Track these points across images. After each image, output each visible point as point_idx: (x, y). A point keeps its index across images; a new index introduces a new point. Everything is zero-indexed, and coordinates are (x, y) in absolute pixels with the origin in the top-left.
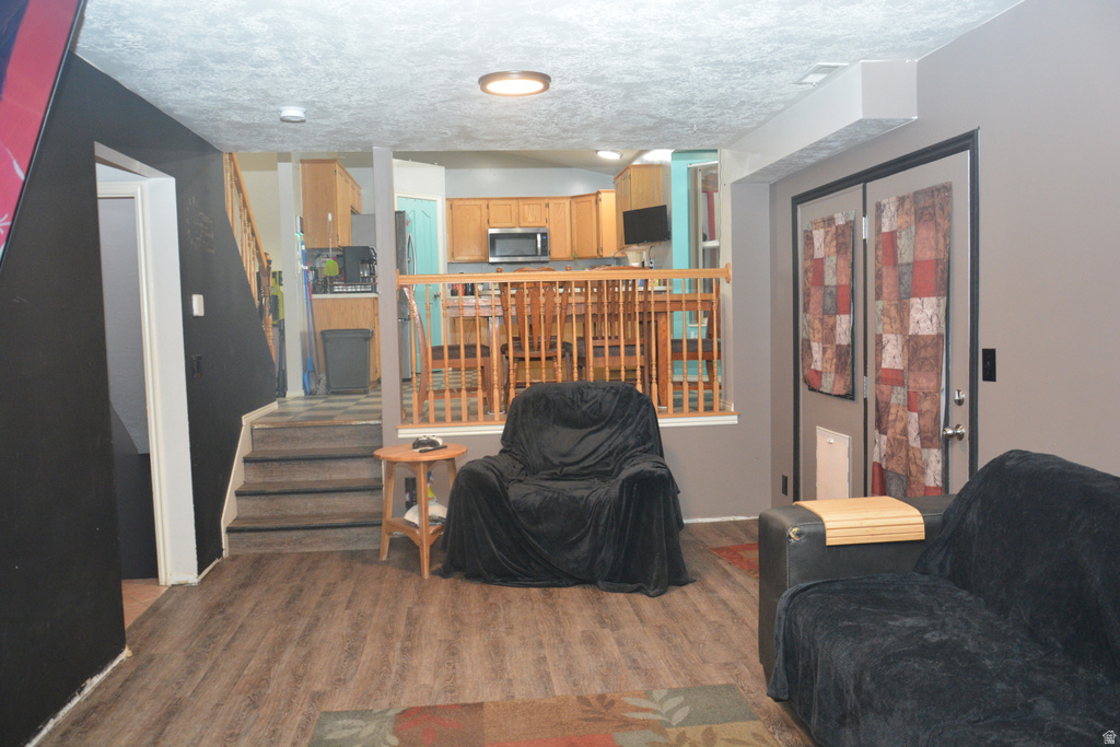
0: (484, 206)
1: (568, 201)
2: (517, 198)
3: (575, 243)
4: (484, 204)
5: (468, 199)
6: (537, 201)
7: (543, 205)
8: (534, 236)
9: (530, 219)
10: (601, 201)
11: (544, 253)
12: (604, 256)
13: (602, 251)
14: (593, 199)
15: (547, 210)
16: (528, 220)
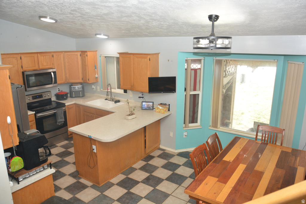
1: (62, 54)
2: (37, 53)
4: (19, 56)
6: (47, 54)
7: (51, 56)
8: (49, 74)
9: (45, 64)
10: (87, 56)
11: (56, 82)
12: (90, 83)
13: (89, 80)
14: (79, 54)
15: (53, 59)
16: (44, 64)
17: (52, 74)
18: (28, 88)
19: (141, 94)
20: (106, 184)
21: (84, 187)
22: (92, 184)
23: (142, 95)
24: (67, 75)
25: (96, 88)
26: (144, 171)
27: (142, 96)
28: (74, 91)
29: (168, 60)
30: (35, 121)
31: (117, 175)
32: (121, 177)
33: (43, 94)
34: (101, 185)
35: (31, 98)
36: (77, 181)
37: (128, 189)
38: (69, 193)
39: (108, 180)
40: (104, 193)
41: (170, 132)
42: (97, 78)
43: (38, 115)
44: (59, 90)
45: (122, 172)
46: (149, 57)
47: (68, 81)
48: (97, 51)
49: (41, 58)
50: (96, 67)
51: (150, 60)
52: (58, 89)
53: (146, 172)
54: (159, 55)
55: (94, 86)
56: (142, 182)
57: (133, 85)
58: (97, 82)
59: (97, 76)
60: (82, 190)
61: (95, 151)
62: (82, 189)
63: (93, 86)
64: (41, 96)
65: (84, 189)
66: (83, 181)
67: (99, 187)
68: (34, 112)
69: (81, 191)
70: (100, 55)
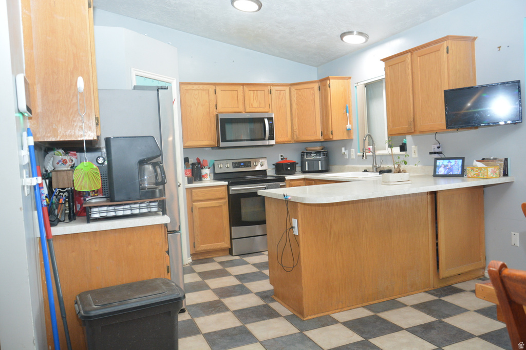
0: (212, 91)
1: (287, 89)
2: (243, 85)
3: (296, 127)
4: (212, 89)
5: (195, 84)
6: (260, 88)
7: (267, 92)
8: (261, 120)
9: (255, 104)
10: (330, 87)
11: (271, 137)
12: (334, 139)
13: (332, 134)
14: (316, 86)
15: (270, 97)
16: (254, 106)
17: (266, 121)
18: (222, 142)
19: (436, 146)
20: (319, 318)
21: (273, 314)
22: (292, 313)
23: (438, 148)
24: (295, 128)
25: (349, 154)
26: (425, 312)
27: (437, 150)
28: (307, 160)
29: (499, 47)
30: (227, 200)
31: (352, 307)
32: (362, 313)
33: (252, 161)
34: (307, 318)
35: (230, 165)
36: (265, 303)
37: (365, 336)
38: (237, 319)
39: (327, 313)
40: (306, 333)
41: (513, 233)
42: (349, 130)
43: (232, 188)
44: (282, 159)
45: (367, 304)
46: (445, 44)
47: (295, 138)
48: (350, 78)
49: (250, 94)
50: (347, 109)
51: (448, 52)
52: (282, 156)
53: (428, 314)
54: (476, 42)
55: (345, 150)
56: (410, 329)
57: (412, 120)
58: (351, 140)
59: (349, 126)
60: (264, 319)
61: (296, 232)
62: (265, 317)
63: (343, 149)
64: (247, 164)
65: (270, 318)
66: (276, 306)
67: (302, 321)
68: (226, 183)
69: (261, 320)
70: (356, 85)
